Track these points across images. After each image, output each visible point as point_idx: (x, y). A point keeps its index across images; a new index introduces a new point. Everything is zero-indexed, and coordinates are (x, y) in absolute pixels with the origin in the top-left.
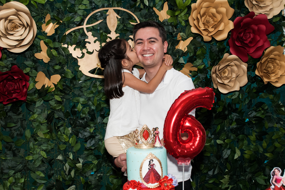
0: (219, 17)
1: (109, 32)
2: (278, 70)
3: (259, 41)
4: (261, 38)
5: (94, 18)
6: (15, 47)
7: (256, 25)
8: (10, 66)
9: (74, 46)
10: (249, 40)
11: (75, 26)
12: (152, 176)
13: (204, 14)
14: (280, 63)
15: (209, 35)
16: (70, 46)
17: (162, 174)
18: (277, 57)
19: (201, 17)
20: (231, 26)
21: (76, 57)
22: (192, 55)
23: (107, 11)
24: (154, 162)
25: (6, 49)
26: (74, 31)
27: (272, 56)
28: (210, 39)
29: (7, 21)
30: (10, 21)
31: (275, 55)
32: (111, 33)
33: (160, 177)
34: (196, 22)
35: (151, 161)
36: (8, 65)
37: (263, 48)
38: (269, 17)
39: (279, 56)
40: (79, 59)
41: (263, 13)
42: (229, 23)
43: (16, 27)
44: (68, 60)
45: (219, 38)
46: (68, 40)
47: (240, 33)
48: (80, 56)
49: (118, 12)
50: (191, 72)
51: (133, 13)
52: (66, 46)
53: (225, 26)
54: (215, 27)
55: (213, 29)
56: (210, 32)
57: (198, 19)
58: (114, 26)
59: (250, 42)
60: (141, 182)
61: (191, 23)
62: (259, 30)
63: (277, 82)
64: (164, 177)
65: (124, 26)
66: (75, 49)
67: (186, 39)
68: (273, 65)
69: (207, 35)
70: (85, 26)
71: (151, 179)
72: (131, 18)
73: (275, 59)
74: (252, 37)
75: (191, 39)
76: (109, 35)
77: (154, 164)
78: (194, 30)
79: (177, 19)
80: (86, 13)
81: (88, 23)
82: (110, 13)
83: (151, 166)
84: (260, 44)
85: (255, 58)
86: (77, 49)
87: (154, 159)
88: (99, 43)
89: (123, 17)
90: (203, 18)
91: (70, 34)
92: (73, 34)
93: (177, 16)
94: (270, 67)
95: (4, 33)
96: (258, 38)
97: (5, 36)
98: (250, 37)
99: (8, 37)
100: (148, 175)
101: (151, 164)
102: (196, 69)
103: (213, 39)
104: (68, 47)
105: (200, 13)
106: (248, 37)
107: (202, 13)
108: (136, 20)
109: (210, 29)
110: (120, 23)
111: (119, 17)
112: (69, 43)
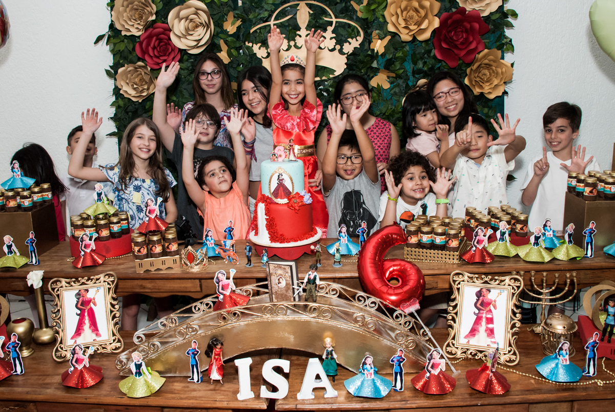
0: (423, 13)
1: (299, 29)
2: (494, 79)
3: (471, 42)
4: (474, 39)
5: (283, 14)
6: (194, 47)
7: (469, 23)
8: (191, 68)
9: (259, 45)
10: (461, 40)
11: (262, 22)
12: (281, 191)
13: (406, 9)
14: (496, 70)
15: (410, 34)
16: (254, 45)
17: (293, 190)
18: (492, 63)
19: (402, 12)
20: (436, 23)
21: (261, 57)
22: (391, 56)
23: (298, 5)
24: (283, 177)
25: (185, 50)
26: (260, 28)
27: (486, 61)
28: (410, 39)
29: (188, 21)
30: (191, 20)
31: (490, 61)
32: (301, 30)
33: (290, 193)
34: (394, 19)
35: (280, 176)
36: (189, 67)
37: (476, 51)
38: (486, 14)
39: (494, 61)
40: (263, 60)
41: (477, 9)
42: (433, 20)
43: (197, 26)
44: (252, 60)
45: (421, 38)
46: (252, 38)
47: (451, 32)
48: (265, 56)
49: (310, 6)
50: (388, 77)
51: (328, 7)
52: (250, 45)
53: (430, 23)
54: (419, 24)
55: (416, 27)
56: (411, 30)
57: (397, 14)
58: (305, 22)
59: (462, 43)
60: (270, 196)
61: (388, 20)
62: (472, 28)
63: (490, 93)
64: (295, 193)
65: (316, 21)
66: (260, 48)
67: (384, 38)
68: (489, 72)
69: (408, 34)
70: (272, 22)
71: (280, 194)
72: (325, 13)
73: (490, 65)
74: (465, 37)
75: (389, 38)
76: (298, 33)
77: (283, 179)
78: (391, 28)
79: (374, 14)
80: (274, 7)
81: (276, 19)
82: (301, 7)
83: (280, 180)
84: (473, 46)
85: (466, 62)
86: (262, 48)
87: (283, 174)
88: (287, 41)
89: (315, 12)
90: (405, 13)
91: (255, 31)
92: (258, 31)
93: (374, 10)
94: (485, 75)
95: (184, 33)
96: (471, 39)
97: (185, 37)
98: (462, 37)
99: (187, 37)
100: (277, 190)
101: (280, 179)
102: (394, 75)
103: (414, 39)
104: (252, 46)
105: (400, 7)
106: (461, 36)
107: (403, 7)
108: (330, 15)
109: (412, 27)
110: (312, 19)
111: (311, 12)
112: (254, 42)
